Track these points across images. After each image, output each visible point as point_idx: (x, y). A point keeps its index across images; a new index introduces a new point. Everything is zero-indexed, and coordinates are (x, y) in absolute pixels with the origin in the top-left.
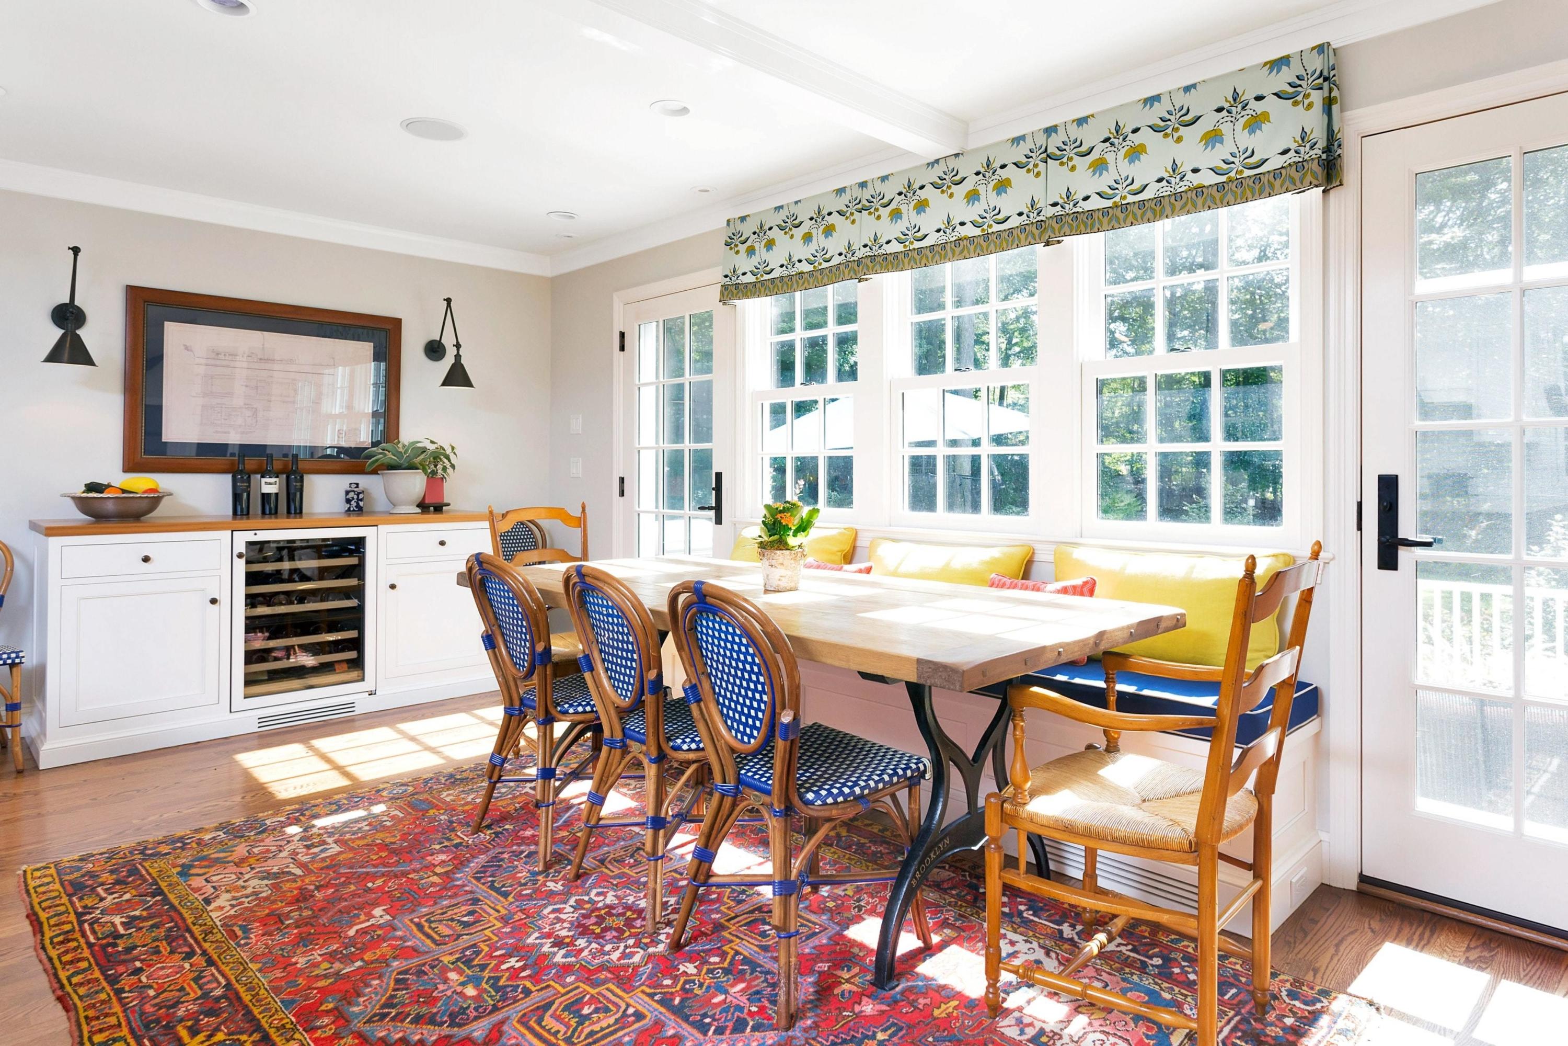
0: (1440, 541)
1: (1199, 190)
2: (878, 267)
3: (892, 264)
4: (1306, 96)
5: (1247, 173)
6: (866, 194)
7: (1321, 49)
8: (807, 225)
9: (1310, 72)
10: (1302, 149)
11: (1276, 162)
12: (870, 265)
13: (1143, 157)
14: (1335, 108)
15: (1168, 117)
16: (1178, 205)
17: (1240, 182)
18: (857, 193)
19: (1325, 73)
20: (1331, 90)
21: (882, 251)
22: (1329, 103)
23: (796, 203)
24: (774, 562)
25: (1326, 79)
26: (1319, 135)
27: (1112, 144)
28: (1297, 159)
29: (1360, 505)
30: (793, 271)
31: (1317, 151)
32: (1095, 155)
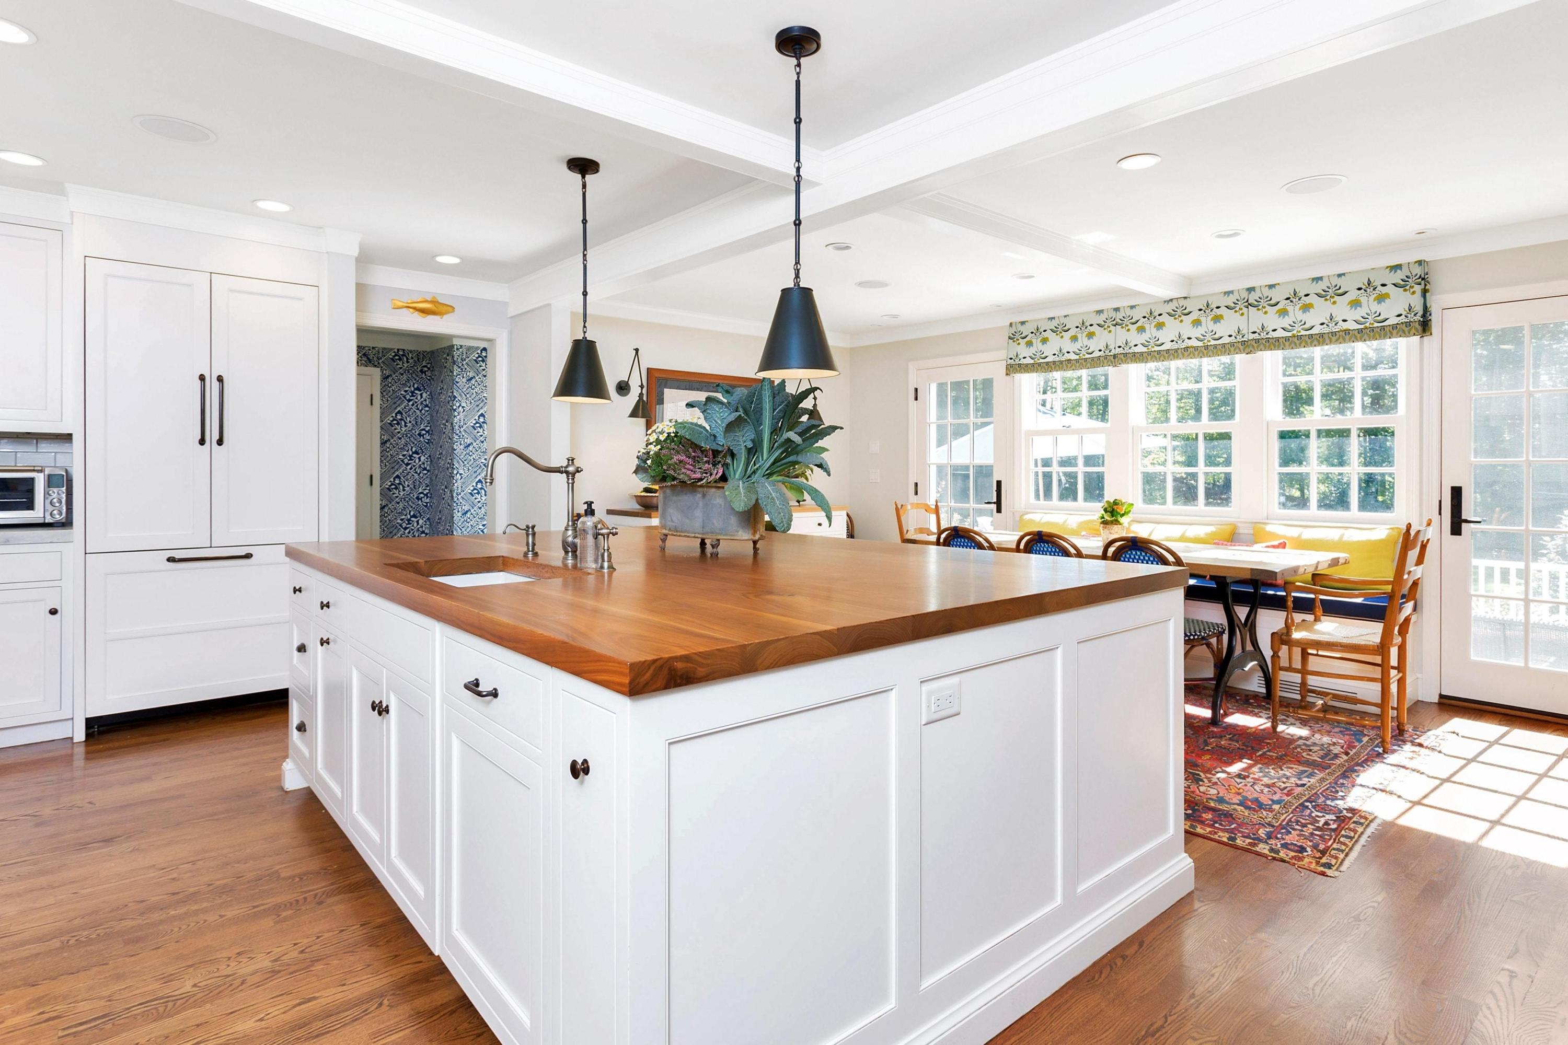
0: (1484, 521)
1: (1347, 332)
2: (1129, 360)
3: (1139, 359)
4: (1412, 287)
5: (1376, 325)
6: (1119, 316)
7: (1420, 263)
8: (1073, 332)
9: (1414, 274)
10: (1409, 315)
11: (1393, 321)
12: (1124, 359)
13: (1311, 310)
14: (1427, 294)
15: (1327, 290)
16: (1334, 339)
17: (1372, 329)
18: (1113, 314)
19: (1423, 276)
20: (1425, 285)
21: (1131, 351)
22: (1425, 292)
23: (1065, 316)
24: (1112, 531)
25: (1423, 279)
26: (1419, 309)
27: (1291, 301)
28: (1406, 320)
29: (1440, 502)
30: (1063, 359)
31: (1418, 318)
32: (1280, 306)
